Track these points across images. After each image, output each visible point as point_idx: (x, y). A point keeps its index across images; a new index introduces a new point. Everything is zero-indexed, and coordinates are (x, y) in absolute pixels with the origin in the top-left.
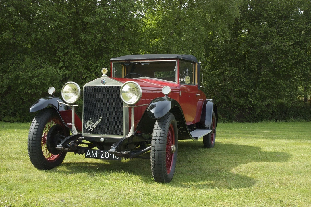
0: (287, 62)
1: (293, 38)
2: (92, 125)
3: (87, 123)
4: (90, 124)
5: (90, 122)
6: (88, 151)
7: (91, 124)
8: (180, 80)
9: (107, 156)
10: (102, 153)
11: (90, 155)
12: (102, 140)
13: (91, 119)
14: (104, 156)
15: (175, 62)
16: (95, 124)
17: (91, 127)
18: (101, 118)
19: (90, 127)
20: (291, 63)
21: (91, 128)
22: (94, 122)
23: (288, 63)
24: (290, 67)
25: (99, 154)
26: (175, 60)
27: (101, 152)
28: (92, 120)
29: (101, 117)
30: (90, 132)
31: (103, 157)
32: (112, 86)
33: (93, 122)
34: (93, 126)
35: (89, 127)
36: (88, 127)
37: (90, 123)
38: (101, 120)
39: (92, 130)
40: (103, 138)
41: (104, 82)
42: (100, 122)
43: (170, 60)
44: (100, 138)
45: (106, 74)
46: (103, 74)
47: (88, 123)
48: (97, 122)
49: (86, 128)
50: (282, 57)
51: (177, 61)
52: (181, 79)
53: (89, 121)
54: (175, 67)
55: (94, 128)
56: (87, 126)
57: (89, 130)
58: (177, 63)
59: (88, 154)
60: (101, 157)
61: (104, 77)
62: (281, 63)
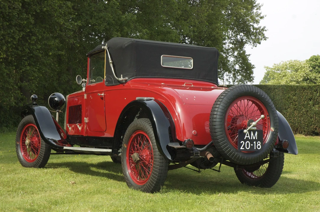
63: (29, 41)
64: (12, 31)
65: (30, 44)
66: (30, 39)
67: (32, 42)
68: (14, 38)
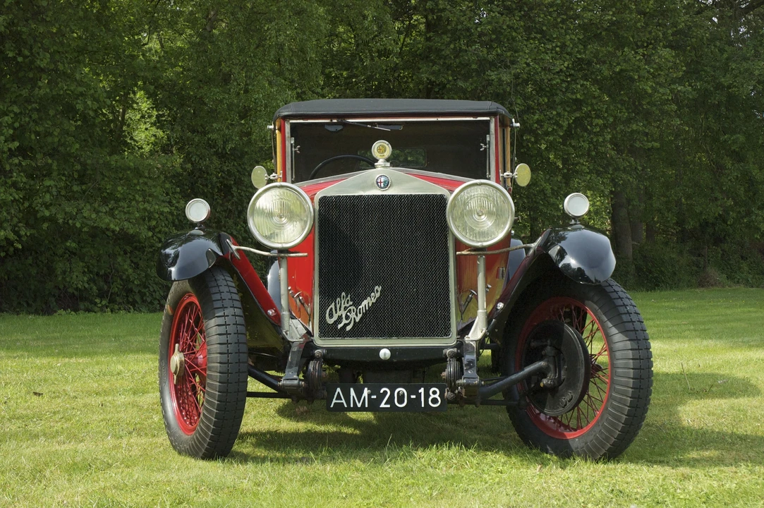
0: (552, 118)
1: (569, 50)
2: (350, 311)
3: (332, 306)
4: (342, 309)
5: (344, 301)
6: (339, 390)
7: (345, 308)
8: (501, 175)
9: (401, 401)
10: (385, 393)
11: (343, 401)
12: (385, 354)
13: (343, 294)
14: (390, 401)
15: (488, 123)
16: (361, 307)
17: (347, 317)
18: (380, 289)
19: (344, 316)
20: (565, 124)
21: (344, 321)
22: (357, 304)
23: (557, 124)
24: (561, 134)
25: (374, 397)
26: (488, 118)
27: (382, 391)
28: (349, 298)
29: (378, 288)
30: (342, 334)
31: (389, 406)
32: (413, 194)
33: (351, 303)
34: (352, 315)
35: (340, 318)
36: (335, 318)
37: (343, 306)
38: (378, 295)
39: (348, 328)
40: (387, 348)
41: (384, 182)
42: (374, 301)
43: (472, 119)
44: (379, 349)
45: (387, 160)
46: (377, 161)
47: (336, 307)
48: (365, 302)
49: (331, 321)
50: (539, 104)
51: (494, 119)
52: (505, 174)
53: (338, 299)
54: (488, 139)
55: (357, 321)
56: (331, 316)
57: (340, 326)
58: (492, 126)
59: (339, 397)
60: (383, 405)
61: (382, 169)
62: (538, 122)
63: (589, 127)
64: (554, 113)
65: (590, 133)
66: (591, 125)
67: (594, 130)
68: (561, 126)
